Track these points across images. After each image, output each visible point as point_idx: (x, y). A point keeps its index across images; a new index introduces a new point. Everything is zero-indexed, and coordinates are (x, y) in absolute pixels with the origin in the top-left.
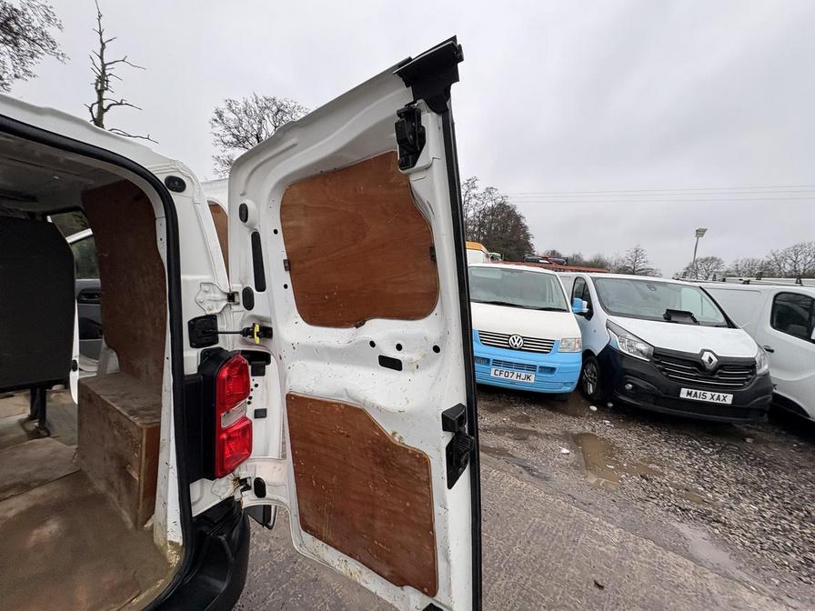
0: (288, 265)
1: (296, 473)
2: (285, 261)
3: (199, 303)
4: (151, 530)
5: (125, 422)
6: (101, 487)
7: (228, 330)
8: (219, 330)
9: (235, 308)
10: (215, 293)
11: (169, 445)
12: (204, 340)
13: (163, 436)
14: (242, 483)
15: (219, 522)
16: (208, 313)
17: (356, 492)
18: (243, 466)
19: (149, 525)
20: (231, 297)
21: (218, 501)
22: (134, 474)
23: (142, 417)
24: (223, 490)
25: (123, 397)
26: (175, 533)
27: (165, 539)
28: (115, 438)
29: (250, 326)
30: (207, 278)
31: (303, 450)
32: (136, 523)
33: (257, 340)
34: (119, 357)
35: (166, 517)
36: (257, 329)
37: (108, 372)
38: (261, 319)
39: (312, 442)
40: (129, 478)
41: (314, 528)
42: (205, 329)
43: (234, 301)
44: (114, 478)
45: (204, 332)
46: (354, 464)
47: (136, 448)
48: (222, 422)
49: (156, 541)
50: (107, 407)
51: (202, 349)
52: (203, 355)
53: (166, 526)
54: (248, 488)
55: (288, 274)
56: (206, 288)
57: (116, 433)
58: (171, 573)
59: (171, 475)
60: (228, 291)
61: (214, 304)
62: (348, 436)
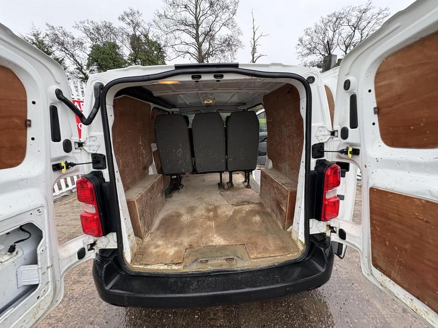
0: (377, 111)
1: (373, 234)
2: (375, 108)
3: (317, 137)
4: (290, 233)
5: (280, 187)
6: (269, 210)
7: (330, 150)
8: (325, 150)
9: (335, 139)
10: (324, 131)
11: (302, 199)
12: (317, 155)
13: (298, 195)
14: (332, 229)
15: (320, 241)
16: (321, 142)
17: (429, 260)
18: (332, 220)
19: (288, 230)
20: (333, 133)
21: (319, 232)
22: (283, 208)
23: (287, 187)
24: (321, 228)
25: (277, 177)
26: (302, 238)
27: (297, 238)
28: (275, 193)
29: (345, 148)
30: (321, 124)
31: (380, 222)
32: (284, 228)
33: (350, 155)
34: (273, 162)
35: (298, 229)
36: (350, 149)
37: (269, 168)
38: (351, 145)
39: (389, 219)
40: (281, 210)
41: (384, 268)
42: (319, 150)
43: (334, 135)
44: (275, 208)
45: (318, 151)
46: (431, 241)
47: (285, 198)
48: (327, 195)
49: (293, 237)
50: (272, 180)
51: (316, 159)
52: (317, 162)
53: (298, 233)
54: (335, 232)
55: (376, 116)
56: (320, 129)
57: (276, 191)
58: (300, 252)
59: (301, 213)
60: (331, 130)
61: (324, 137)
62: (427, 222)
